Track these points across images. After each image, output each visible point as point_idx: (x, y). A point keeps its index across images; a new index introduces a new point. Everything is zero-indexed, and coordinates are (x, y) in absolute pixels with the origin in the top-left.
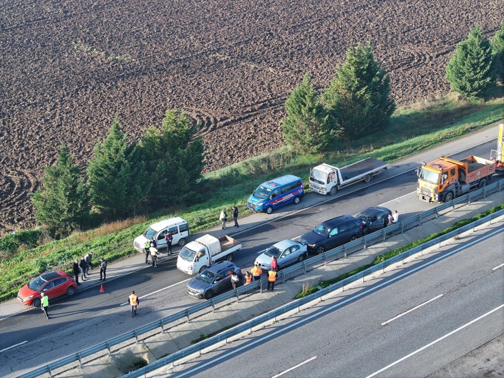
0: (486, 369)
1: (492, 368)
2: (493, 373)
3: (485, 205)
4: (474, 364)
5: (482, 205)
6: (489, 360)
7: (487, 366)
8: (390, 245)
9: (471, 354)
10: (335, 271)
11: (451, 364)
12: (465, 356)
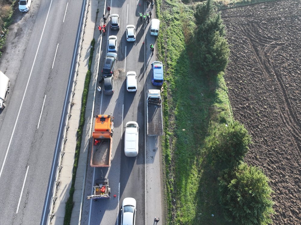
0: (17, 48)
1: (16, 49)
2: (14, 48)
3: (85, 146)
4: (22, 47)
5: (85, 143)
6: (19, 51)
7: (17, 49)
8: (93, 82)
9: (25, 50)
10: (95, 56)
11: (28, 43)
12: (26, 48)
